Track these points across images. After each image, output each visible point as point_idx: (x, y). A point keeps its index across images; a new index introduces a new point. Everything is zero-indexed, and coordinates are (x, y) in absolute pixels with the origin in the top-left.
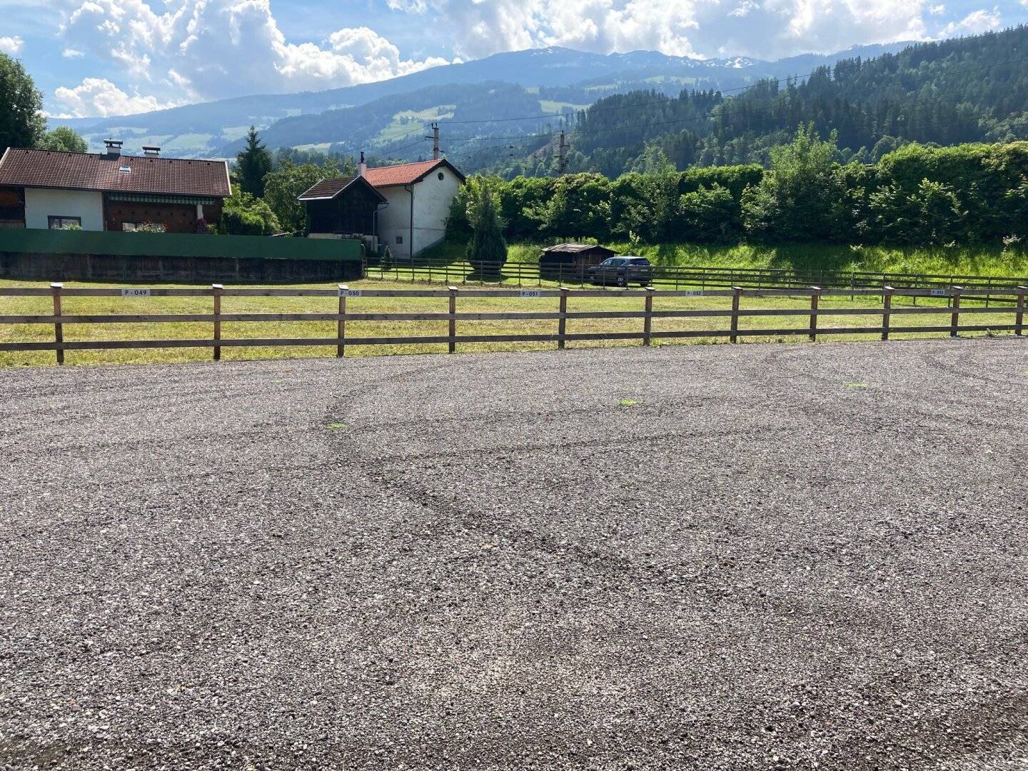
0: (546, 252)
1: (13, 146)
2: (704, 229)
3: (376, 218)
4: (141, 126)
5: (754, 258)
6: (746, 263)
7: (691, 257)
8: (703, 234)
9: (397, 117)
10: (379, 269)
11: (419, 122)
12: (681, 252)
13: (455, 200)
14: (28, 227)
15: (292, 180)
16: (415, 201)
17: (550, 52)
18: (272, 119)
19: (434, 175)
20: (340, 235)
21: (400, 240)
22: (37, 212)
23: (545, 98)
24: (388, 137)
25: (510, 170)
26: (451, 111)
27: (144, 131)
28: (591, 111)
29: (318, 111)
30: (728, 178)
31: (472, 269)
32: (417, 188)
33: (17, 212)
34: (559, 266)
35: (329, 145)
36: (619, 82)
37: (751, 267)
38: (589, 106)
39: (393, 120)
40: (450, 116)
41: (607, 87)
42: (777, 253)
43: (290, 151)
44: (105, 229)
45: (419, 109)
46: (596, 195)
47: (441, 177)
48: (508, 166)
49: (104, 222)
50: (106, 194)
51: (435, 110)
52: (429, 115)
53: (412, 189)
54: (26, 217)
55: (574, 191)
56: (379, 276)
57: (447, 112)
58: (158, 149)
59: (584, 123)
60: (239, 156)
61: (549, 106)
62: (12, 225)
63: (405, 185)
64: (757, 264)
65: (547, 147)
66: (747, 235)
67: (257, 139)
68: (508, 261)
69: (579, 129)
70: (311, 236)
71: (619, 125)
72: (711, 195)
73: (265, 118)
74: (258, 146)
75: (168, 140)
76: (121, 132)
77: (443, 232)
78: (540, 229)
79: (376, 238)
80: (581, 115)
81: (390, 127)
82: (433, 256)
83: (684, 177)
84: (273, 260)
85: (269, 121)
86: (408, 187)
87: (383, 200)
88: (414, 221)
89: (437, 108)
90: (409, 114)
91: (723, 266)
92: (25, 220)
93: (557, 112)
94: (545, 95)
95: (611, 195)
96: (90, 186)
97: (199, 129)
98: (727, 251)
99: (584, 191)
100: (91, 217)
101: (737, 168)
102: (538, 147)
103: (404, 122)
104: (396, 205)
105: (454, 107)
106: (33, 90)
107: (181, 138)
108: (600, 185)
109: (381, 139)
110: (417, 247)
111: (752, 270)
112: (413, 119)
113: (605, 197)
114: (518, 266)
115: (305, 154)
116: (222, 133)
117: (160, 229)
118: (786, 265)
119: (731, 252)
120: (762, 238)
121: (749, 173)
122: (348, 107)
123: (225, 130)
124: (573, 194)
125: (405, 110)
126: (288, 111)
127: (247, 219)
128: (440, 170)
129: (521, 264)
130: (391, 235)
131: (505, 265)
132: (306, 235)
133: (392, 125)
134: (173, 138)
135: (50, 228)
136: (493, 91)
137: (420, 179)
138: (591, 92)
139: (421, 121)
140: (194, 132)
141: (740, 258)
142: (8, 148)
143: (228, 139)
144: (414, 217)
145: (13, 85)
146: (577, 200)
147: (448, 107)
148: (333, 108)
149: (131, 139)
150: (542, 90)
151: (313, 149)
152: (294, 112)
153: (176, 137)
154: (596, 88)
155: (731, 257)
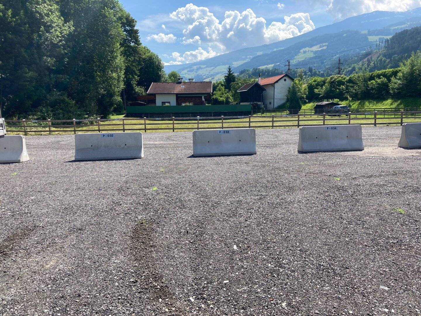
0: (316, 105)
1: (154, 82)
2: (376, 94)
3: (262, 96)
4: (204, 64)
5: (391, 104)
6: (388, 106)
7: (369, 105)
8: (376, 96)
9: (302, 51)
10: (261, 113)
11: (311, 52)
12: (367, 103)
13: (289, 88)
14: (157, 105)
15: (240, 84)
16: (275, 89)
17: (374, 13)
18: (251, 57)
19: (283, 80)
20: (249, 103)
21: (270, 103)
22: (159, 101)
23: (370, 35)
24: (297, 60)
25: (350, 69)
26: (325, 46)
27: (205, 66)
28: (392, 39)
29: (269, 52)
30: (387, 74)
31: (289, 112)
32: (276, 85)
33: (154, 101)
34: (317, 110)
35: (273, 65)
36: (409, 23)
37: (389, 108)
38: (391, 37)
39: (300, 52)
40: (325, 48)
41: (402, 26)
42: (400, 102)
43: (257, 69)
44: (176, 105)
45: (311, 46)
46: (341, 83)
47: (285, 80)
48: (350, 67)
49: (176, 103)
50: (177, 94)
51: (318, 46)
52: (315, 48)
53: (274, 85)
54: (156, 102)
55: (333, 82)
56: (260, 115)
57: (324, 46)
58: (193, 79)
59: (388, 45)
60: (225, 77)
61: (373, 39)
62: (153, 105)
63: (272, 84)
64: (392, 106)
65: (369, 57)
66: (392, 95)
67: (231, 70)
68: (302, 109)
69: (385, 47)
70: (241, 104)
71: (406, 44)
72: (379, 81)
73: (248, 57)
74: (231, 73)
75: (213, 69)
76: (197, 67)
77: (286, 100)
78: (320, 97)
79: (262, 103)
80: (387, 41)
81: (298, 55)
82: (281, 108)
83: (372, 74)
84: (223, 112)
85: (250, 58)
86: (273, 85)
87: (265, 90)
88: (275, 97)
89: (319, 45)
90: (307, 49)
91: (379, 108)
92: (156, 103)
93: (376, 40)
94: (371, 33)
95: (346, 83)
96: (172, 93)
97: (224, 64)
98: (382, 102)
99: (336, 82)
100: (173, 101)
101: (391, 70)
102: (364, 58)
103: (305, 52)
104: (269, 91)
105: (327, 44)
106: (161, 63)
107: (218, 67)
108: (343, 79)
109: (295, 60)
110: (276, 105)
111: (390, 109)
112: (309, 51)
113: (343, 84)
114: (310, 110)
115: (263, 70)
116: (232, 64)
117: (191, 104)
118: (402, 106)
119: (384, 102)
120: (396, 96)
121: (395, 71)
122: (282, 48)
123: (233, 63)
124: (332, 83)
125: (305, 47)
126: (257, 53)
127: (220, 99)
128: (285, 78)
129: (312, 109)
130: (267, 102)
131: (301, 110)
132: (239, 104)
133: (299, 54)
134: (215, 68)
135: (162, 105)
136: (345, 35)
137: (277, 82)
138: (394, 29)
139: (312, 51)
140: (222, 65)
141: (388, 104)
142: (153, 83)
143: (235, 66)
144: (275, 95)
145: (156, 62)
146: (334, 85)
147: (324, 44)
148: (275, 50)
149: (200, 70)
150: (369, 31)
151: (267, 67)
152: (259, 53)
153: (216, 67)
154: (396, 27)
155: (384, 104)
